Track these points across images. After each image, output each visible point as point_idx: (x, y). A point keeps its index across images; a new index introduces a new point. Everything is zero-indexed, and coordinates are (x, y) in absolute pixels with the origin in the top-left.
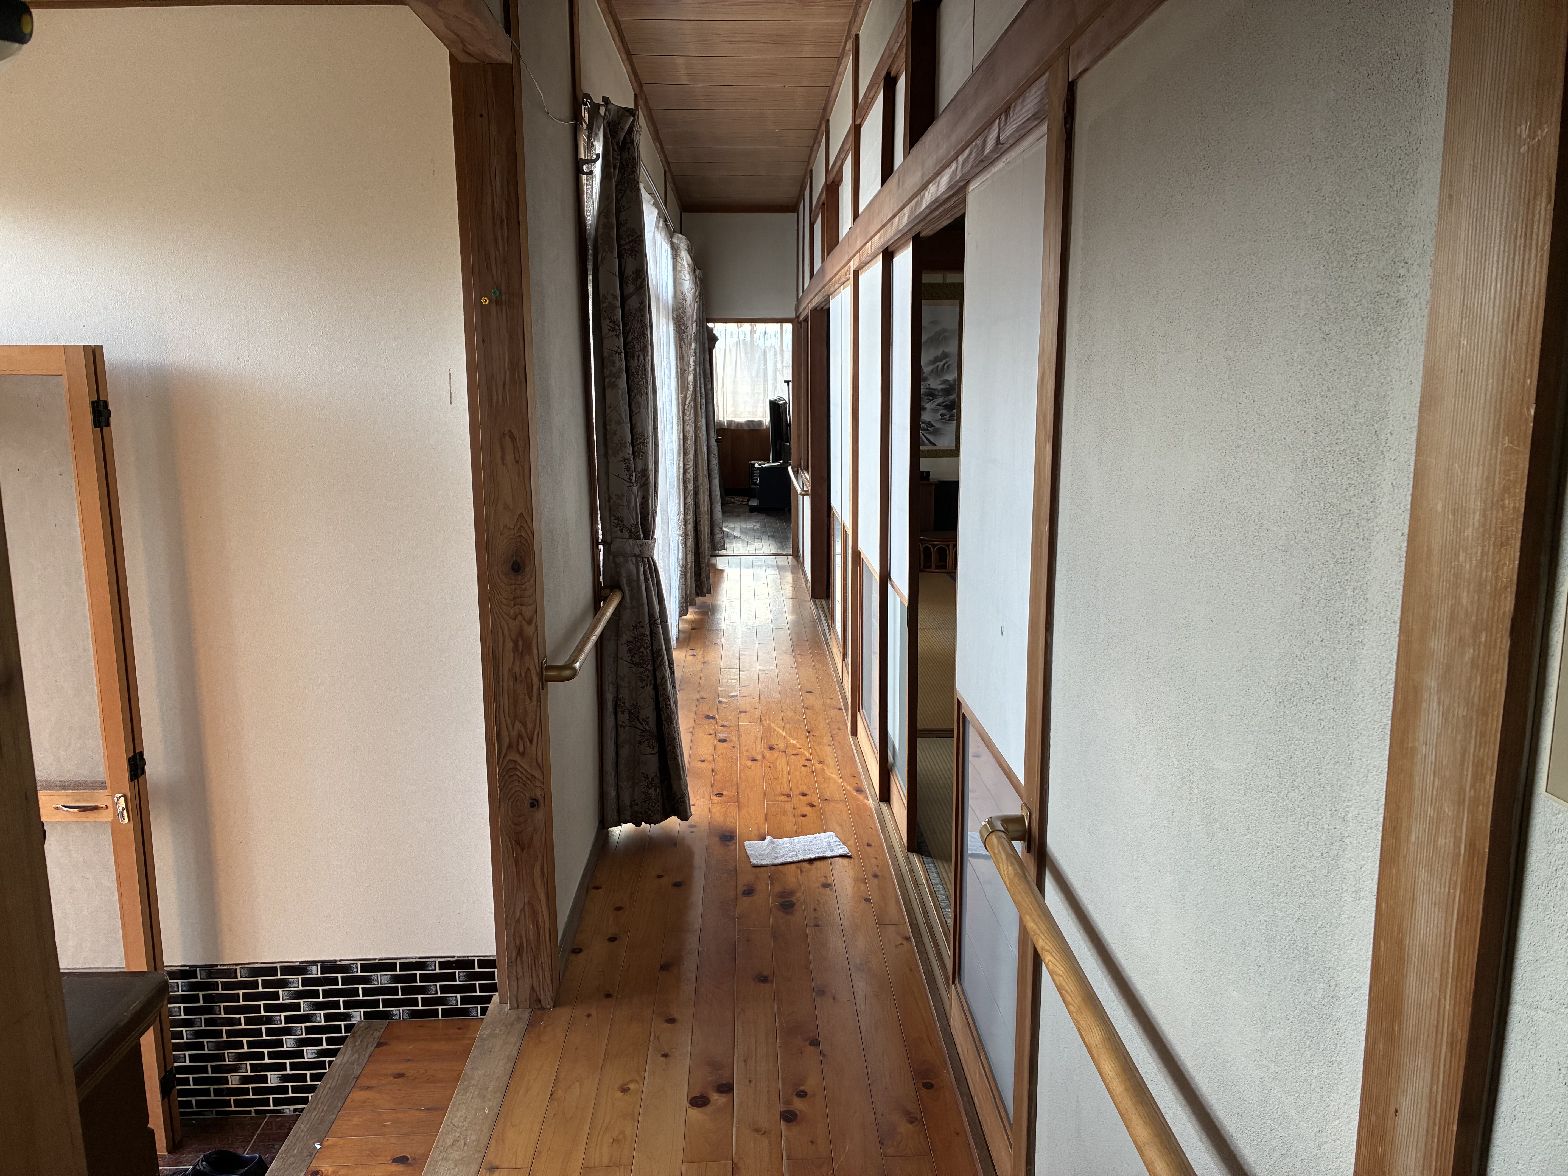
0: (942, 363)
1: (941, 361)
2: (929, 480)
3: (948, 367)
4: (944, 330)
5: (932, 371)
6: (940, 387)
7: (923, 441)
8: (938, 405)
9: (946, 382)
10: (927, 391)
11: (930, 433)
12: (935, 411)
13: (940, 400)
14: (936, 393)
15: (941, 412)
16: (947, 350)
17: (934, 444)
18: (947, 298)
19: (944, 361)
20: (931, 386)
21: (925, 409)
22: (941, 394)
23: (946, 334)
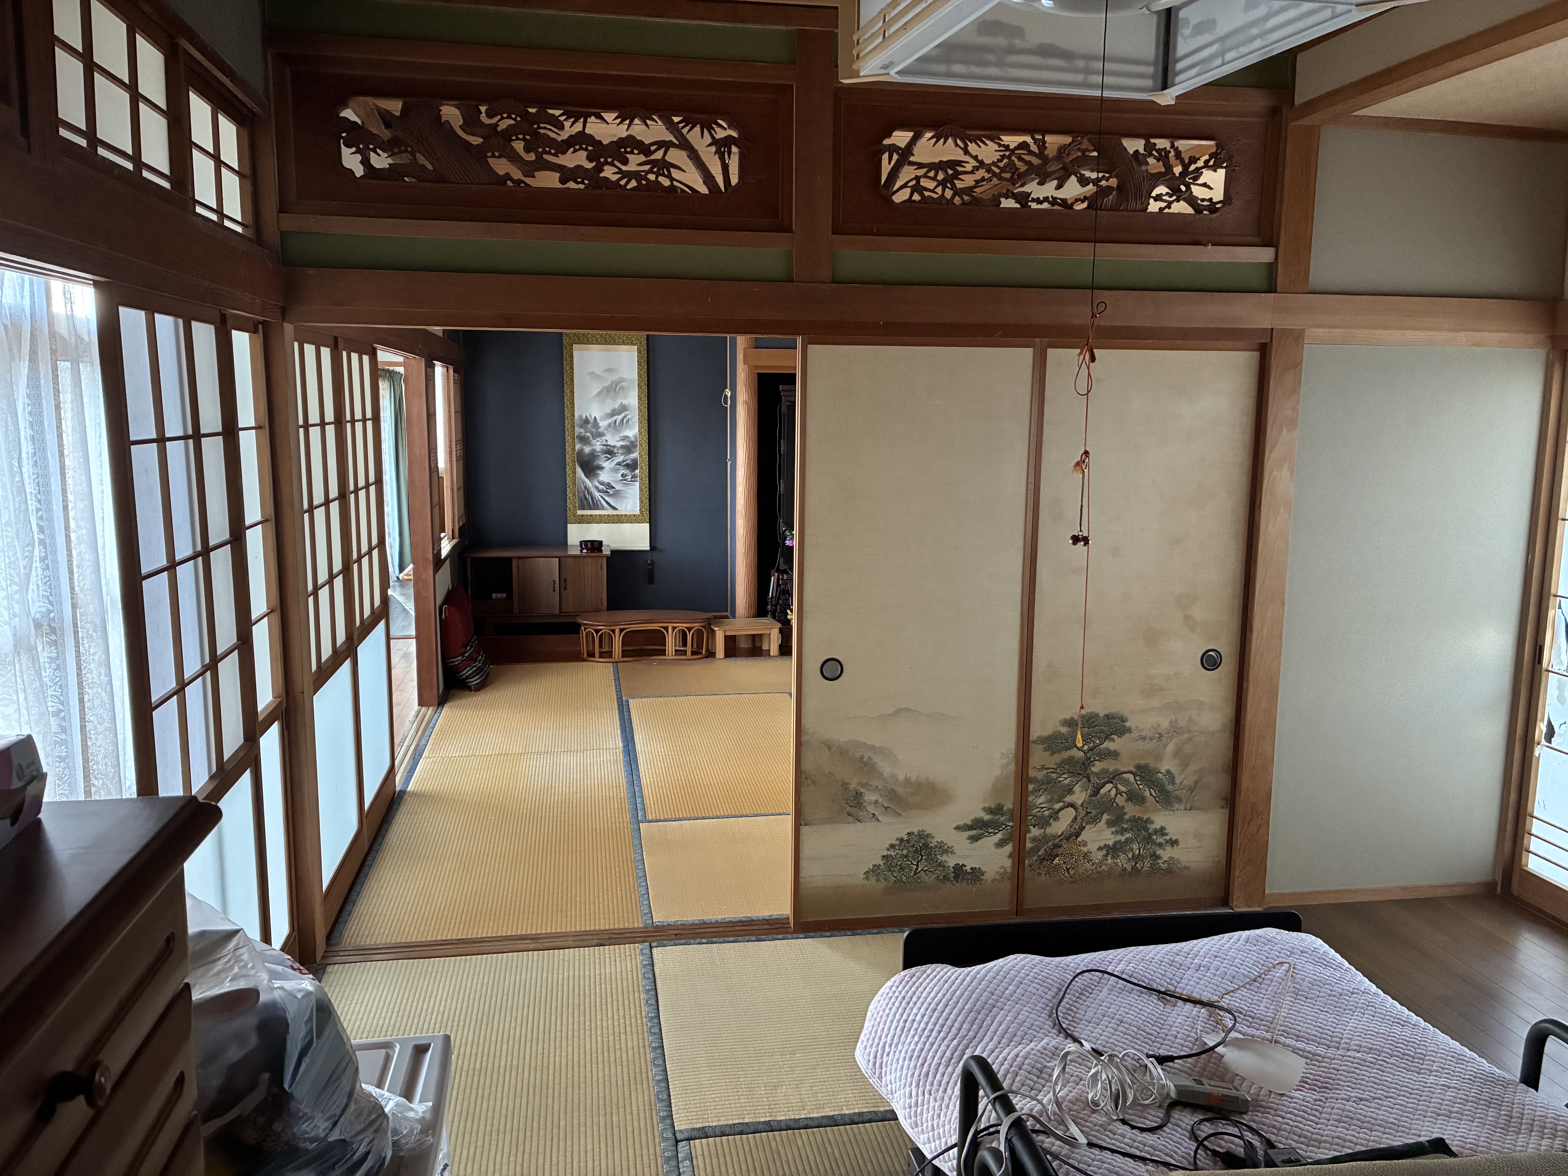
0: (620, 417)
1: (619, 414)
2: (601, 551)
3: (628, 421)
4: (622, 380)
5: (610, 424)
6: (619, 444)
7: (602, 505)
8: (619, 464)
9: (625, 438)
10: (605, 448)
11: (610, 496)
12: (614, 470)
13: (620, 458)
14: (615, 451)
15: (622, 472)
16: (625, 402)
17: (615, 509)
18: (624, 343)
19: (623, 415)
20: (610, 443)
21: (601, 468)
22: (621, 451)
23: (623, 384)
